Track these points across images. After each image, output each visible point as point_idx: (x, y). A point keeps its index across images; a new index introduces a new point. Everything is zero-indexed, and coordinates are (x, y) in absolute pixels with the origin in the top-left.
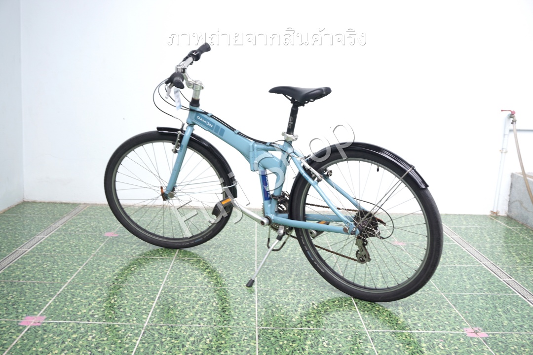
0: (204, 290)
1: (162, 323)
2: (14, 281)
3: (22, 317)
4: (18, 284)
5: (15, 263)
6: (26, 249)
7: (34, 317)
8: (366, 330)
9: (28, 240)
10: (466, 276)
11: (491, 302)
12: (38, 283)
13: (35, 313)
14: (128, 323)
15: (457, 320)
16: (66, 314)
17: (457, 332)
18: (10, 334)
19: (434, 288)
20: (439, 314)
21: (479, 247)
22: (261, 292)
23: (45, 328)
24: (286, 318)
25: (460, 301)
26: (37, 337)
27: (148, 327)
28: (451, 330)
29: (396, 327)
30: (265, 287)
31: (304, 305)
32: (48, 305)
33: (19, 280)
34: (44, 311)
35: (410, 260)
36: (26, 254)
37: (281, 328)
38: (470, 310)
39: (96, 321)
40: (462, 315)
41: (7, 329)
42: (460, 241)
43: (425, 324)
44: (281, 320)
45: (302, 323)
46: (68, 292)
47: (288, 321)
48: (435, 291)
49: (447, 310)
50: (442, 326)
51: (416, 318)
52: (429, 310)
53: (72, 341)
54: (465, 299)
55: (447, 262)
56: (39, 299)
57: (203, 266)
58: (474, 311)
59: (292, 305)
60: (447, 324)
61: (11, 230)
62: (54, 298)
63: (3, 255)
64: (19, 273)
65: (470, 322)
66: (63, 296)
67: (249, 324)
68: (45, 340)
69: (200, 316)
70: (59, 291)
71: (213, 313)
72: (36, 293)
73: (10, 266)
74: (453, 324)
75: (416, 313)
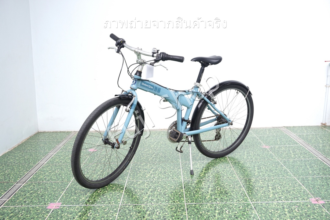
0: (152, 182)
1: (129, 203)
2: (40, 182)
3: (48, 204)
4: (42, 184)
5: (39, 170)
6: (44, 162)
7: (55, 203)
8: (250, 202)
9: (44, 156)
10: (308, 165)
11: (325, 181)
12: (54, 183)
13: (55, 201)
14: (109, 205)
15: (305, 193)
16: (73, 200)
17: (306, 201)
18: (43, 214)
19: (290, 174)
20: (294, 190)
21: (316, 146)
22: (186, 182)
23: (62, 210)
24: (202, 197)
25: (306, 182)
26: (58, 216)
27: (122, 206)
28: (302, 200)
29: (268, 200)
30: (188, 179)
31: (212, 189)
32: (62, 196)
33: (43, 181)
34: (60, 200)
35: (273, 157)
36: (44, 165)
37: (200, 203)
38: (313, 187)
39: (91, 204)
40: (308, 190)
41: (40, 211)
42: (303, 143)
43: (286, 197)
44: (200, 198)
45: (212, 200)
46: (72, 187)
47: (204, 199)
48: (290, 176)
49: (298, 188)
50: (296, 198)
51: (280, 193)
52: (287, 188)
53: (78, 217)
54: (309, 180)
55: (296, 157)
56: (56, 192)
57: (149, 167)
58: (315, 188)
59: (205, 189)
60: (299, 196)
61: (34, 150)
62: (64, 191)
63: (31, 166)
64: (42, 177)
65: (313, 195)
66: (70, 190)
67: (181, 202)
68: (63, 217)
69: (151, 198)
70: (67, 187)
71: (158, 196)
72: (54, 189)
73: (36, 173)
74: (303, 196)
75: (280, 190)
